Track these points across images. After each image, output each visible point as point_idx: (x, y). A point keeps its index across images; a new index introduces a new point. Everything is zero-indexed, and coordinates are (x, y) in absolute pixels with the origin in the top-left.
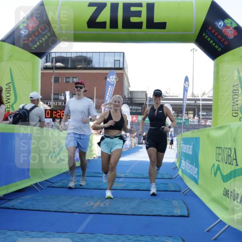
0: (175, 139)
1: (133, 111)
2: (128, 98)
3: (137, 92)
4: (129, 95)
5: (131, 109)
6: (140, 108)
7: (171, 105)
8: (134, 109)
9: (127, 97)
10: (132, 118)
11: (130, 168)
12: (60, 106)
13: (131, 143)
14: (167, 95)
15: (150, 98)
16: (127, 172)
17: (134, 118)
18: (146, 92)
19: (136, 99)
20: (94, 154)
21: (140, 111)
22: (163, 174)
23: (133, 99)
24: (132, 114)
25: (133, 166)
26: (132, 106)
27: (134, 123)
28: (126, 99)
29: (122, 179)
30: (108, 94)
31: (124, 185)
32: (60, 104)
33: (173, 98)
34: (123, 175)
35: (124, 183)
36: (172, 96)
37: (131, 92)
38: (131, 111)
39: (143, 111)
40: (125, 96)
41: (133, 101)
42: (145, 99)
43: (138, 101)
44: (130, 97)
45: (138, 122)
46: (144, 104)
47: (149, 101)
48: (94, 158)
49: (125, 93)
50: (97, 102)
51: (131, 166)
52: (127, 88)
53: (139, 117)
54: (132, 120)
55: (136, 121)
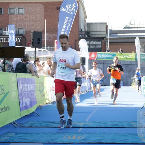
0: (142, 79)
1: (91, 47)
2: (85, 32)
3: (96, 24)
5: (89, 45)
6: (100, 43)
7: (139, 38)
8: (92, 45)
9: (83, 30)
10: (90, 55)
11: (91, 115)
12: (4, 43)
14: (131, 26)
15: (111, 31)
16: (87, 120)
17: (93, 56)
19: (94, 33)
20: (46, 99)
21: (100, 47)
22: (131, 122)
23: (91, 33)
24: (90, 50)
25: (94, 112)
26: (90, 41)
28: (83, 33)
29: (81, 129)
30: (64, 27)
31: (83, 137)
32: (4, 40)
33: (139, 29)
34: (81, 124)
35: (83, 134)
36: (138, 28)
37: (89, 25)
38: (89, 47)
39: (103, 46)
40: (81, 30)
41: (91, 35)
42: (105, 32)
43: (97, 35)
44: (87, 30)
45: (98, 59)
46: (104, 38)
47: (110, 34)
48: (47, 104)
49: (81, 26)
50: (48, 38)
51: (91, 113)
52: (83, 19)
53: (98, 53)
54: (91, 57)
55: (95, 59)
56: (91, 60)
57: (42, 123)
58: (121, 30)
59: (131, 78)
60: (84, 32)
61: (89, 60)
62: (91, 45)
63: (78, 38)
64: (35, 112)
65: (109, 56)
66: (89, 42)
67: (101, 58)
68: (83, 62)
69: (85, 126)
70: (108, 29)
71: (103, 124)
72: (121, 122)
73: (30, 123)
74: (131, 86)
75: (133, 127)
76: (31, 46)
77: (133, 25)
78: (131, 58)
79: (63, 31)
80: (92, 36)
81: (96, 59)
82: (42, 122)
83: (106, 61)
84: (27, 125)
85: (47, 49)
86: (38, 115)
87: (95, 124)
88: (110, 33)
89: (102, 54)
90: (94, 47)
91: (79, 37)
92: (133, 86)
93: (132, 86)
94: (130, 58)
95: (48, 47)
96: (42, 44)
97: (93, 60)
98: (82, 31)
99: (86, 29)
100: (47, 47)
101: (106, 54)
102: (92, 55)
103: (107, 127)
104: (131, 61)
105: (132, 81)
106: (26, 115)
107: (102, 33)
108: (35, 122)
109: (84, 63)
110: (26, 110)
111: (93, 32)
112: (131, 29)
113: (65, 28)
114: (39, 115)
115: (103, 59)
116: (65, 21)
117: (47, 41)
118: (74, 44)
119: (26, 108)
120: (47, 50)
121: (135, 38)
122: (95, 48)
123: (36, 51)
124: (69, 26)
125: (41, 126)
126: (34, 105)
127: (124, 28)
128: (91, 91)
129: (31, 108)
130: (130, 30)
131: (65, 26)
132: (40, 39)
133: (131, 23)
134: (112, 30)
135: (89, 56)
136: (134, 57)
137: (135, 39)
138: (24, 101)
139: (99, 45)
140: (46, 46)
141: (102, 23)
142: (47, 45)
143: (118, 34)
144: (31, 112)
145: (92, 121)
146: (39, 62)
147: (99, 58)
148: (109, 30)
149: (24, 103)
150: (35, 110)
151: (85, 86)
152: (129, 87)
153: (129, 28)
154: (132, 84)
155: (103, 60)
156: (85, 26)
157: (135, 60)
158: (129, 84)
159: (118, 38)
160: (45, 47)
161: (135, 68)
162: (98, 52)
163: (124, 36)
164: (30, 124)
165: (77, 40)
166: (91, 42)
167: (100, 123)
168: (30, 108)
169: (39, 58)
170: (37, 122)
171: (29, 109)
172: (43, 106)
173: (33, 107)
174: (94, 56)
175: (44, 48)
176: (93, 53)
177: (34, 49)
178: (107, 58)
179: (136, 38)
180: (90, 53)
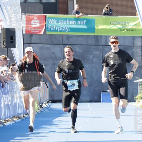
21: (53, 1)
27: (34, 39)
45: (48, 33)
53: (50, 18)
55: (40, 31)
56: (32, 35)
59: (135, 81)
61: (24, 35)
65: (77, 24)
67: (57, 31)
68: (10, 40)
74: (134, 101)
78: (134, 30)
81: (42, 33)
83: (68, 37)
89: (58, 19)
90: (38, 1)
93: (137, 102)
94: (131, 30)
97: (36, 34)
101: (70, 19)
104: (134, 38)
105: (137, 89)
109: (12, 42)
115: (61, 31)
135: (25, 25)
147: (50, 30)
151: (16, 104)
154: (137, 97)
155: (63, 35)
162: (48, 15)
174: (38, 25)
176: (35, 18)
178: (72, 30)
180: (26, 18)
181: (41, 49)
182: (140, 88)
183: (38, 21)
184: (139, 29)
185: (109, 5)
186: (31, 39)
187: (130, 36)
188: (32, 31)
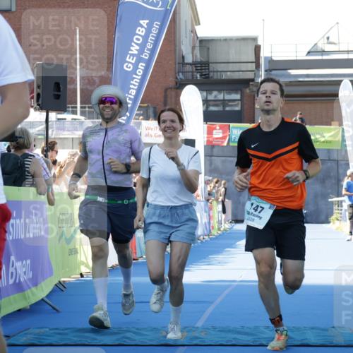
1: (212, 108)
2: (194, 64)
3: (225, 40)
4: (197, 51)
5: (206, 102)
6: (238, 96)
7: (351, 81)
8: (216, 103)
9: (189, 59)
10: (210, 132)
11: (210, 309)
13: (210, 218)
14: (328, 48)
15: (270, 61)
16: (199, 324)
17: (218, 134)
18: (255, 39)
19: (221, 67)
21: (238, 108)
22: (327, 330)
23: (211, 65)
24: (209, 117)
25: (219, 300)
26: (209, 91)
27: (216, 151)
28: (189, 68)
29: (182, 349)
30: (134, 49)
36: (349, 52)
37: (205, 43)
38: (207, 107)
39: (246, 107)
40: (183, 57)
41: (211, 74)
42: (254, 64)
43: (229, 73)
44: (199, 58)
45: (231, 144)
46: (251, 83)
47: (266, 71)
48: (82, 275)
49: (183, 48)
50: (87, 81)
51: (212, 303)
52: (189, 28)
53: (233, 127)
54: (210, 139)
55: (223, 142)
56: (213, 146)
57: (66, 334)
58: (298, 58)
59: (330, 200)
60: (190, 64)
61: (205, 146)
62: (211, 103)
63: (174, 83)
64: (46, 299)
66: (205, 93)
69: (194, 342)
70: (262, 55)
71: (247, 334)
72: (298, 329)
73: (30, 334)
74: (329, 222)
75: (335, 342)
76: (35, 105)
77: (334, 43)
78: (330, 142)
79: (130, 60)
80: (215, 77)
81: (225, 144)
82: (66, 329)
84: (22, 339)
85: (83, 114)
86: (54, 309)
87: (223, 334)
88: (267, 68)
90: (220, 108)
91: (177, 78)
92: (337, 222)
93: (331, 224)
94: (327, 142)
95: (85, 108)
96: (68, 99)
97: (218, 145)
98: (186, 61)
99: (196, 56)
100: (81, 107)
102: (215, 132)
103: (258, 343)
104: (329, 151)
105: (333, 209)
106: (19, 310)
107: (244, 67)
108: (47, 330)
110: (17, 296)
111: (218, 65)
112: (328, 55)
113: (136, 52)
114: (57, 307)
116: (137, 32)
117: (81, 90)
118: (162, 100)
119: (19, 287)
120: (82, 118)
121: (338, 83)
122: (224, 110)
123: (49, 120)
124: (149, 46)
125: (63, 343)
126: (44, 280)
127: (309, 52)
128: (211, 239)
129: (34, 289)
130: (325, 57)
131: (138, 48)
132: (61, 86)
133: (328, 38)
134: (274, 59)
135: (206, 136)
136: (337, 139)
137: (340, 85)
138: (11, 270)
139: (237, 102)
140: (79, 105)
141: (244, 39)
142: (81, 103)
143: (290, 71)
144: (34, 300)
145: (214, 328)
146: (57, 152)
147: (234, 142)
148: (266, 58)
149: (12, 273)
150: (48, 296)
152: (324, 225)
153: (323, 52)
154: (333, 217)
156: (193, 48)
157: (339, 148)
158: (323, 217)
159: (291, 82)
160: (76, 107)
161: (341, 171)
162: (232, 125)
163: (308, 76)
164: (29, 336)
165: (171, 88)
166: (211, 94)
167: (239, 333)
168: (30, 288)
169: (57, 141)
170: (50, 330)
171: (28, 292)
172: (70, 283)
173: (39, 286)
174: (220, 135)
175: (74, 113)
176: (218, 128)
177: (44, 114)
179: (342, 81)
180: (208, 127)
181: (223, 162)
182: (335, 207)
183: (221, 131)
184: (336, 141)
185: (301, 114)
186: (212, 151)
187: (325, 149)
188: (214, 142)
